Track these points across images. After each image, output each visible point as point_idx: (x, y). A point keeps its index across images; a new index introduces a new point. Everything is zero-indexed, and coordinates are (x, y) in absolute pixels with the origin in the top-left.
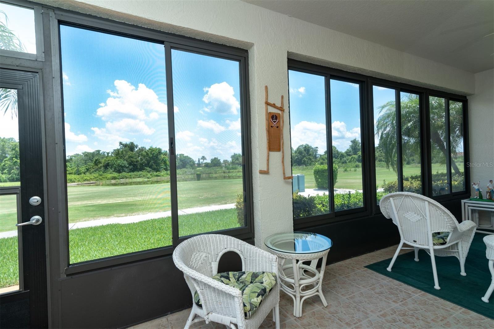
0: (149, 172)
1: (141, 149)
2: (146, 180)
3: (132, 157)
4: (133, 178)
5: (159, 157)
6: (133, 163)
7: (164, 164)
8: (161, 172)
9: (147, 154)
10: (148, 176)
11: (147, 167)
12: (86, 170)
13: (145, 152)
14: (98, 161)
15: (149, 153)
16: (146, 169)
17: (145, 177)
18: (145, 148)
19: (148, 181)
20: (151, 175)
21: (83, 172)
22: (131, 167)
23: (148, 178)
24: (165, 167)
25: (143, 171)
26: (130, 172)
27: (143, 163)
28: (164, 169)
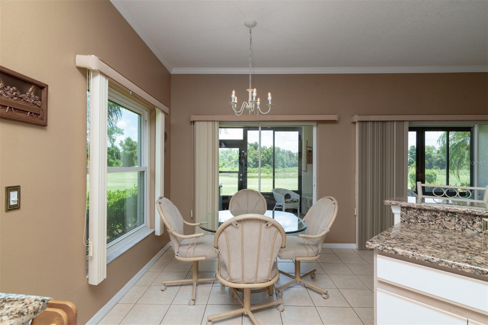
0: (268, 168)
1: (263, 148)
2: (266, 175)
3: (256, 155)
4: (256, 173)
5: (277, 155)
6: (256, 160)
7: (281, 162)
8: (279, 169)
9: (268, 153)
10: (267, 172)
11: (267, 164)
12: (223, 165)
13: (266, 150)
14: (231, 158)
15: (269, 152)
16: (267, 166)
17: (265, 172)
18: (266, 147)
19: (267, 176)
20: (270, 171)
21: (221, 166)
22: (255, 163)
23: (268, 173)
24: (282, 165)
25: (264, 167)
26: (254, 168)
27: (264, 160)
28: (281, 166)
